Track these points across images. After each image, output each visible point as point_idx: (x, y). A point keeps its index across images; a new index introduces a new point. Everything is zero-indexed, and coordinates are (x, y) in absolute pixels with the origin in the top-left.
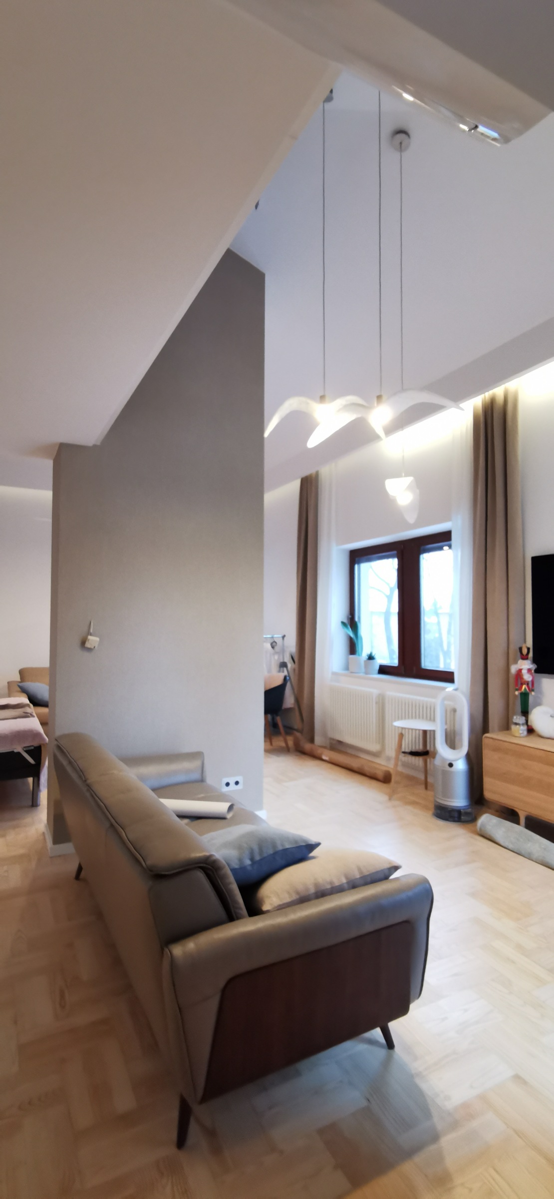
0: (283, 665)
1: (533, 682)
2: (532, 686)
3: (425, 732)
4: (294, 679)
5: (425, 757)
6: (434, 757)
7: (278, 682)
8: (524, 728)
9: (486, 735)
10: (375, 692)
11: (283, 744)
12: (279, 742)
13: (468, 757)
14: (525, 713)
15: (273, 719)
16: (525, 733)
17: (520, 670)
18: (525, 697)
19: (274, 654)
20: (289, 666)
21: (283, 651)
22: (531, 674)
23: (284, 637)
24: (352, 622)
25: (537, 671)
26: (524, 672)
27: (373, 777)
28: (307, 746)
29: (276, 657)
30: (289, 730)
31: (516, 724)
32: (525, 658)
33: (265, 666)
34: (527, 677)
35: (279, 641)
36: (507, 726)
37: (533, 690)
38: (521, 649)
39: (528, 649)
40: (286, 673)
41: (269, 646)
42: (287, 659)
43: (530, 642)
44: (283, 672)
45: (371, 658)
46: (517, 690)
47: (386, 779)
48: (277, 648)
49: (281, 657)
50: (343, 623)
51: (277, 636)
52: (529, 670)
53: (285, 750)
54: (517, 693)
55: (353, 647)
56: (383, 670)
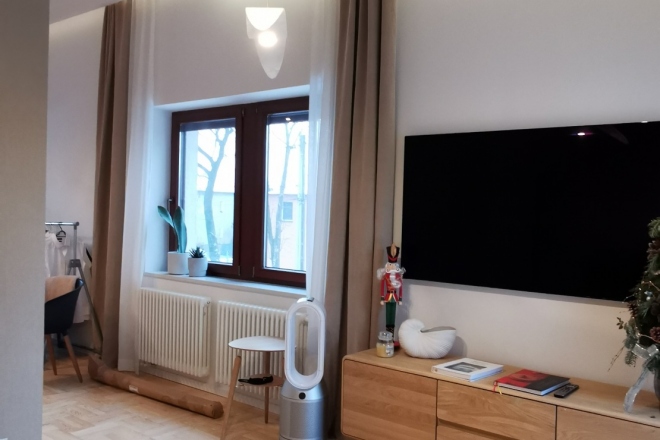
0: (75, 264)
1: (401, 289)
2: (400, 294)
3: (267, 354)
4: (90, 282)
5: (268, 385)
6: (281, 385)
7: (68, 288)
8: (390, 346)
9: (346, 357)
10: (203, 300)
11: (73, 372)
12: (66, 368)
13: (323, 384)
14: (391, 326)
15: (59, 337)
16: (392, 352)
17: (388, 275)
18: (391, 307)
19: (62, 249)
20: (83, 264)
21: (75, 243)
22: (400, 280)
23: (76, 225)
24: (173, 207)
25: (406, 276)
26: (392, 277)
27: (198, 412)
28: (109, 374)
29: (65, 253)
30: (82, 350)
31: (383, 342)
32: (392, 260)
33: (47, 265)
34: (395, 284)
35: (69, 231)
36: (369, 343)
37: (400, 300)
38: (389, 249)
39: (398, 249)
40: (78, 275)
41: (52, 237)
42: (81, 256)
43: (398, 241)
44: (75, 274)
45: (197, 255)
46: (383, 299)
47: (216, 413)
48: (66, 241)
49: (72, 252)
50: (161, 208)
51: (67, 223)
52: (397, 275)
53: (76, 381)
54: (382, 303)
55: (173, 240)
56: (214, 271)
